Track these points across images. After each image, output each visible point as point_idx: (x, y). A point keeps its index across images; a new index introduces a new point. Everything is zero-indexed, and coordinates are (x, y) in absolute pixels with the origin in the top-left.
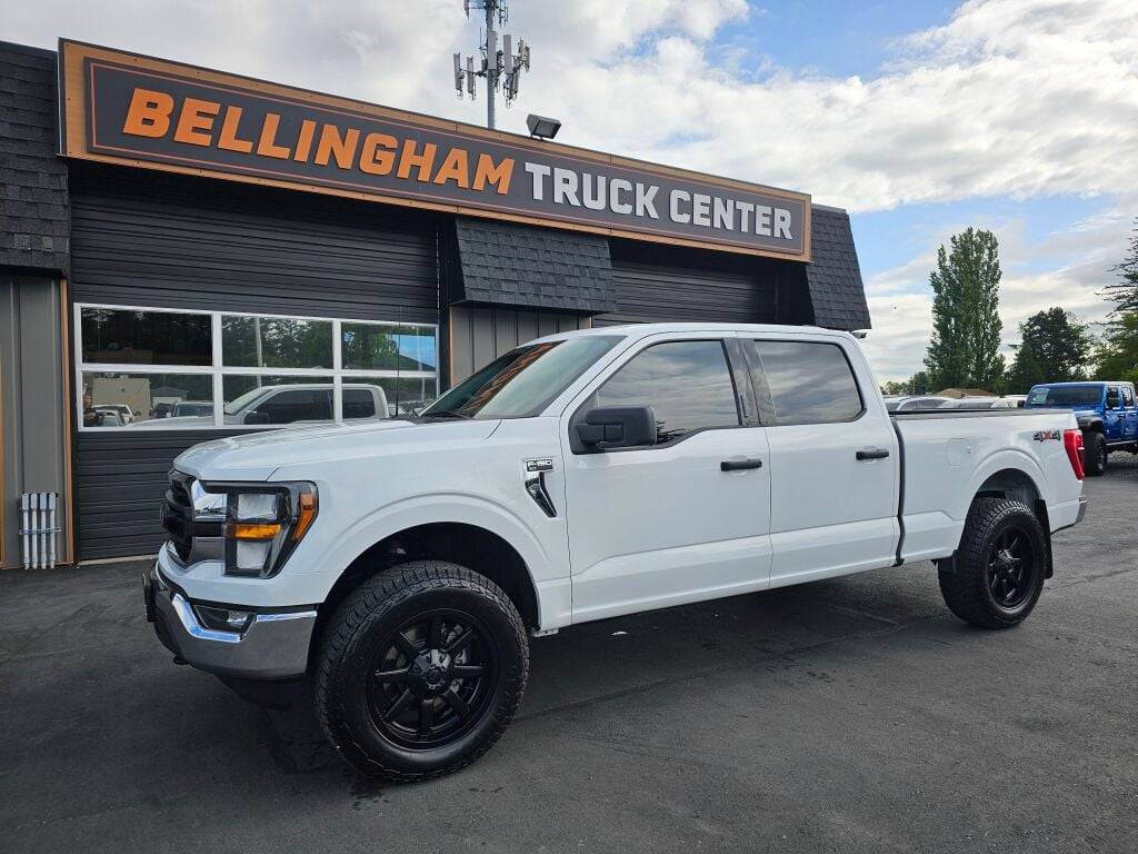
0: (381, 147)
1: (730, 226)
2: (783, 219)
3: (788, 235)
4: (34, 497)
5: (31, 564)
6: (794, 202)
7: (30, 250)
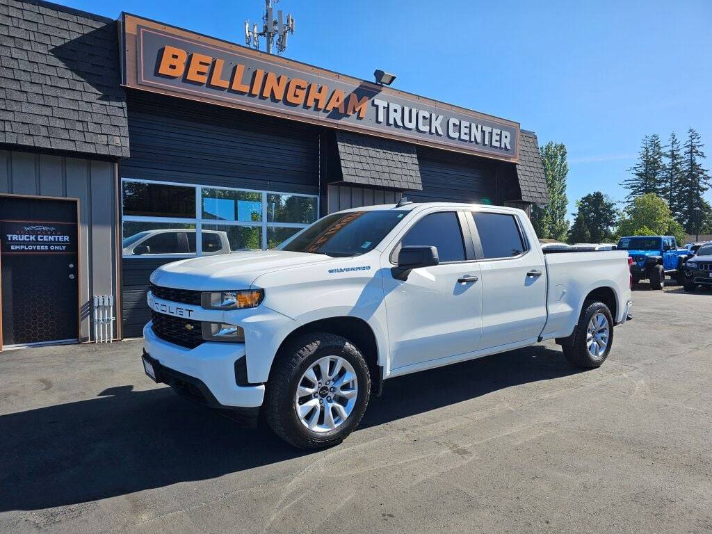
0: (298, 87)
1: (479, 140)
2: (506, 137)
3: (508, 147)
4: (101, 298)
6: (512, 127)
7: (108, 145)
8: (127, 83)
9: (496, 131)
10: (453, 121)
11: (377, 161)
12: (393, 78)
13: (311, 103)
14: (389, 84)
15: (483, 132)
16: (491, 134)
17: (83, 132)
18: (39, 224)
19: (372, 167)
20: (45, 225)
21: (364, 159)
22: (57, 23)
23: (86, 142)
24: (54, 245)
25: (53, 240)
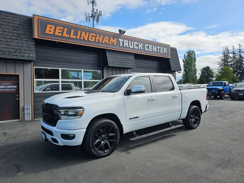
0: (93, 36)
1: (156, 51)
2: (165, 50)
3: (166, 53)
4: (27, 106)
5: (26, 119)
6: (167, 46)
7: (28, 57)
8: (35, 36)
10: (146, 45)
12: (125, 32)
13: (97, 41)
14: (124, 34)
15: (157, 48)
16: (160, 49)
17: (20, 53)
18: (7, 82)
19: (119, 61)
22: (12, 19)
23: (21, 56)
24: (12, 89)
25: (11, 87)
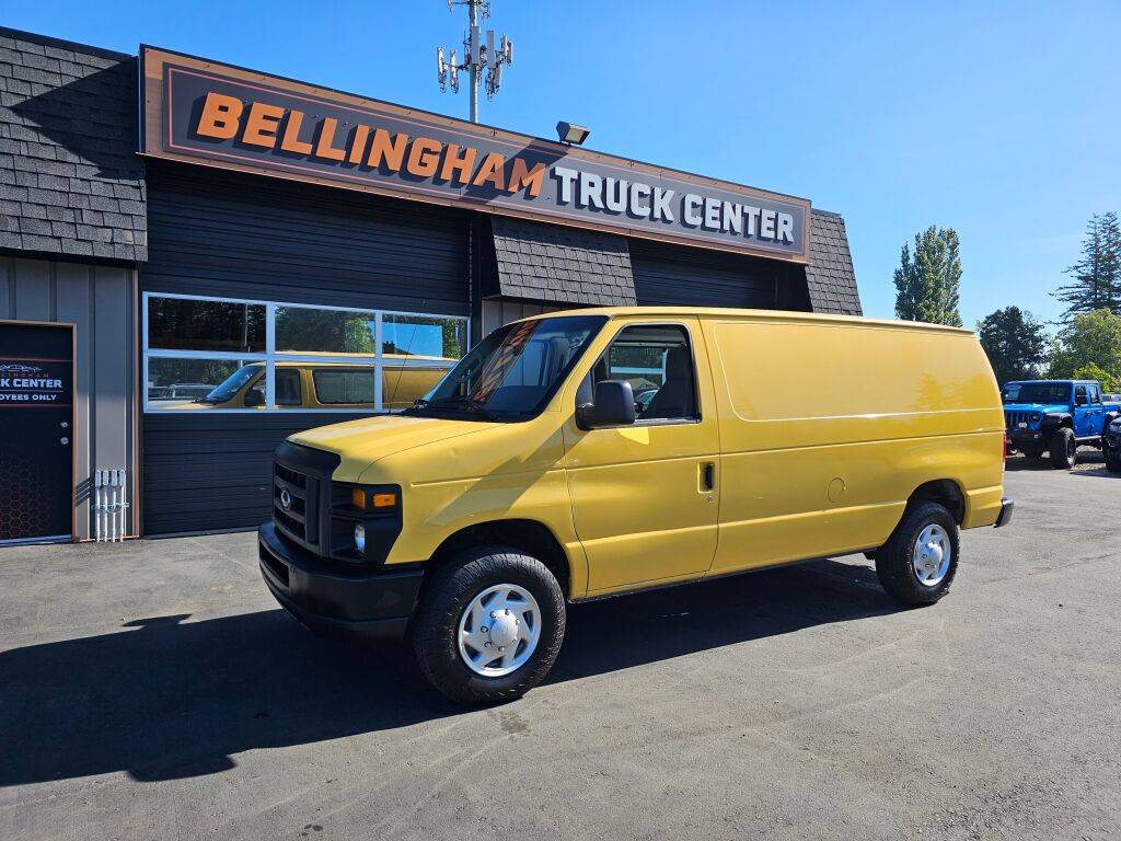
0: (426, 150)
1: (738, 228)
2: (786, 223)
3: (790, 238)
4: (106, 472)
5: (102, 535)
6: (796, 206)
7: (112, 243)
8: (147, 149)
9: (767, 213)
10: (690, 199)
11: (559, 264)
12: (586, 134)
13: (447, 174)
14: (580, 143)
15: (745, 216)
16: (759, 218)
17: (74, 224)
18: (16, 363)
19: (552, 274)
20: (26, 363)
21: (537, 261)
23: (77, 240)
24: (38, 394)
25: (36, 385)
